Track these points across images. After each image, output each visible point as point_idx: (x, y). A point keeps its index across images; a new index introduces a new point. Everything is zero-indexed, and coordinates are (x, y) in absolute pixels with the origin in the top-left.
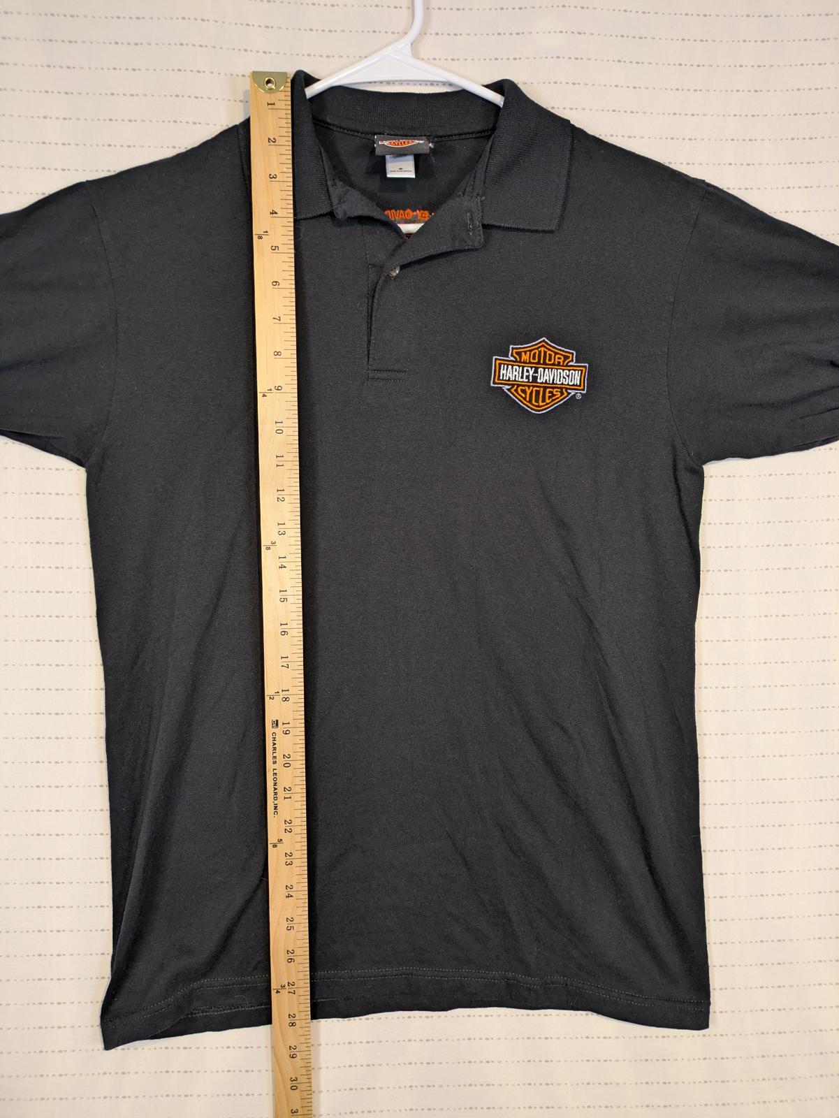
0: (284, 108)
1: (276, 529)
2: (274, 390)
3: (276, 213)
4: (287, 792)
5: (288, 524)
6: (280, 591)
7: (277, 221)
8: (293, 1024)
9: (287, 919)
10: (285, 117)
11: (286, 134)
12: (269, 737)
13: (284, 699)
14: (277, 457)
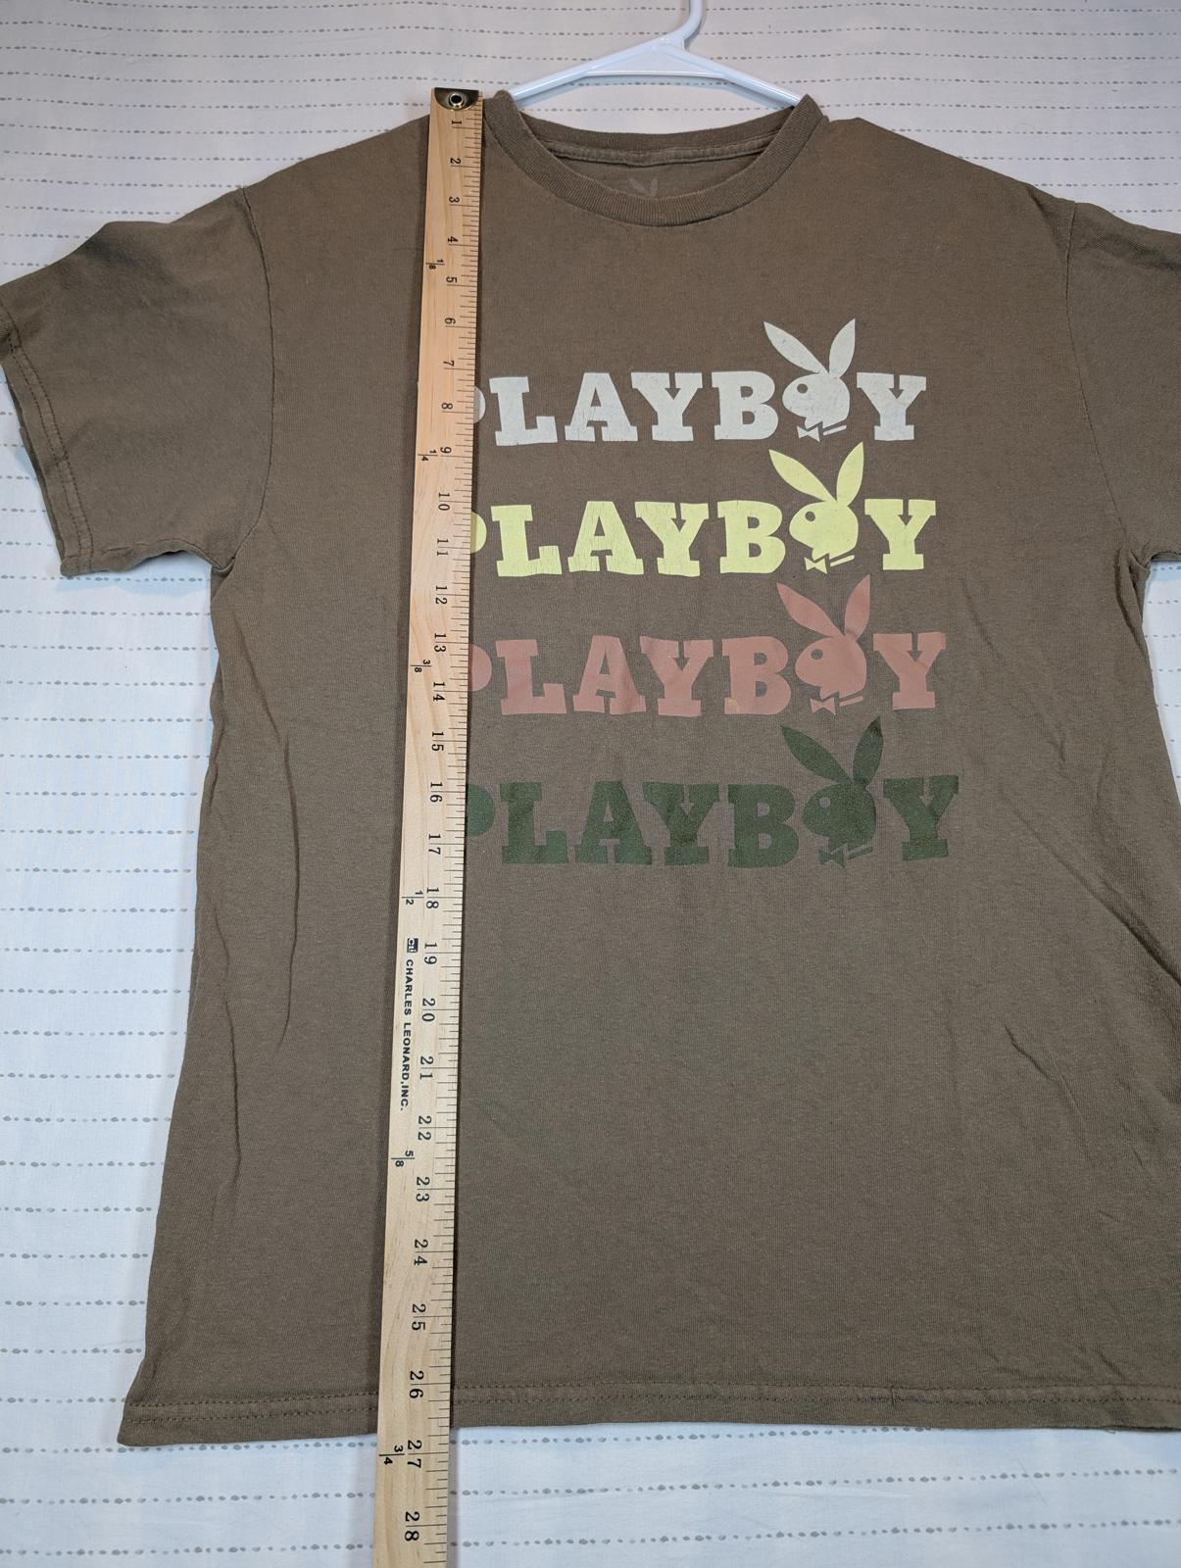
0: (473, 126)
1: (430, 643)
2: (439, 453)
3: (456, 240)
4: (426, 1065)
5: (451, 637)
6: (434, 734)
7: (457, 250)
8: (413, 1536)
9: (414, 1306)
10: (474, 136)
11: (474, 155)
12: (401, 968)
13: (430, 905)
14: (439, 541)
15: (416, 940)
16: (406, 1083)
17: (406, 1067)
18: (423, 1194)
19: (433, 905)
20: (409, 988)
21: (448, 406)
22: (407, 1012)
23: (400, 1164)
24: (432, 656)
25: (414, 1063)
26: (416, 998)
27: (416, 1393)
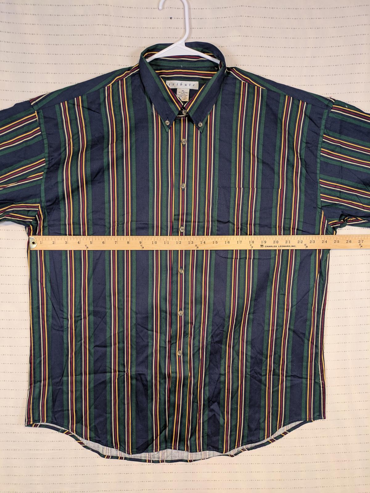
1: (191, 245)
2: (141, 244)
3: (79, 242)
4: (287, 242)
5: (189, 240)
6: (213, 243)
7: (82, 241)
10: (45, 238)
11: (51, 237)
12: (267, 248)
14: (165, 244)
15: (261, 245)
16: (291, 246)
17: (288, 246)
18: (313, 242)
19: (253, 242)
20: (271, 246)
21: (128, 242)
22: (276, 246)
23: (307, 247)
24: (194, 244)
25: (287, 245)
26: (273, 245)
27: (350, 242)
